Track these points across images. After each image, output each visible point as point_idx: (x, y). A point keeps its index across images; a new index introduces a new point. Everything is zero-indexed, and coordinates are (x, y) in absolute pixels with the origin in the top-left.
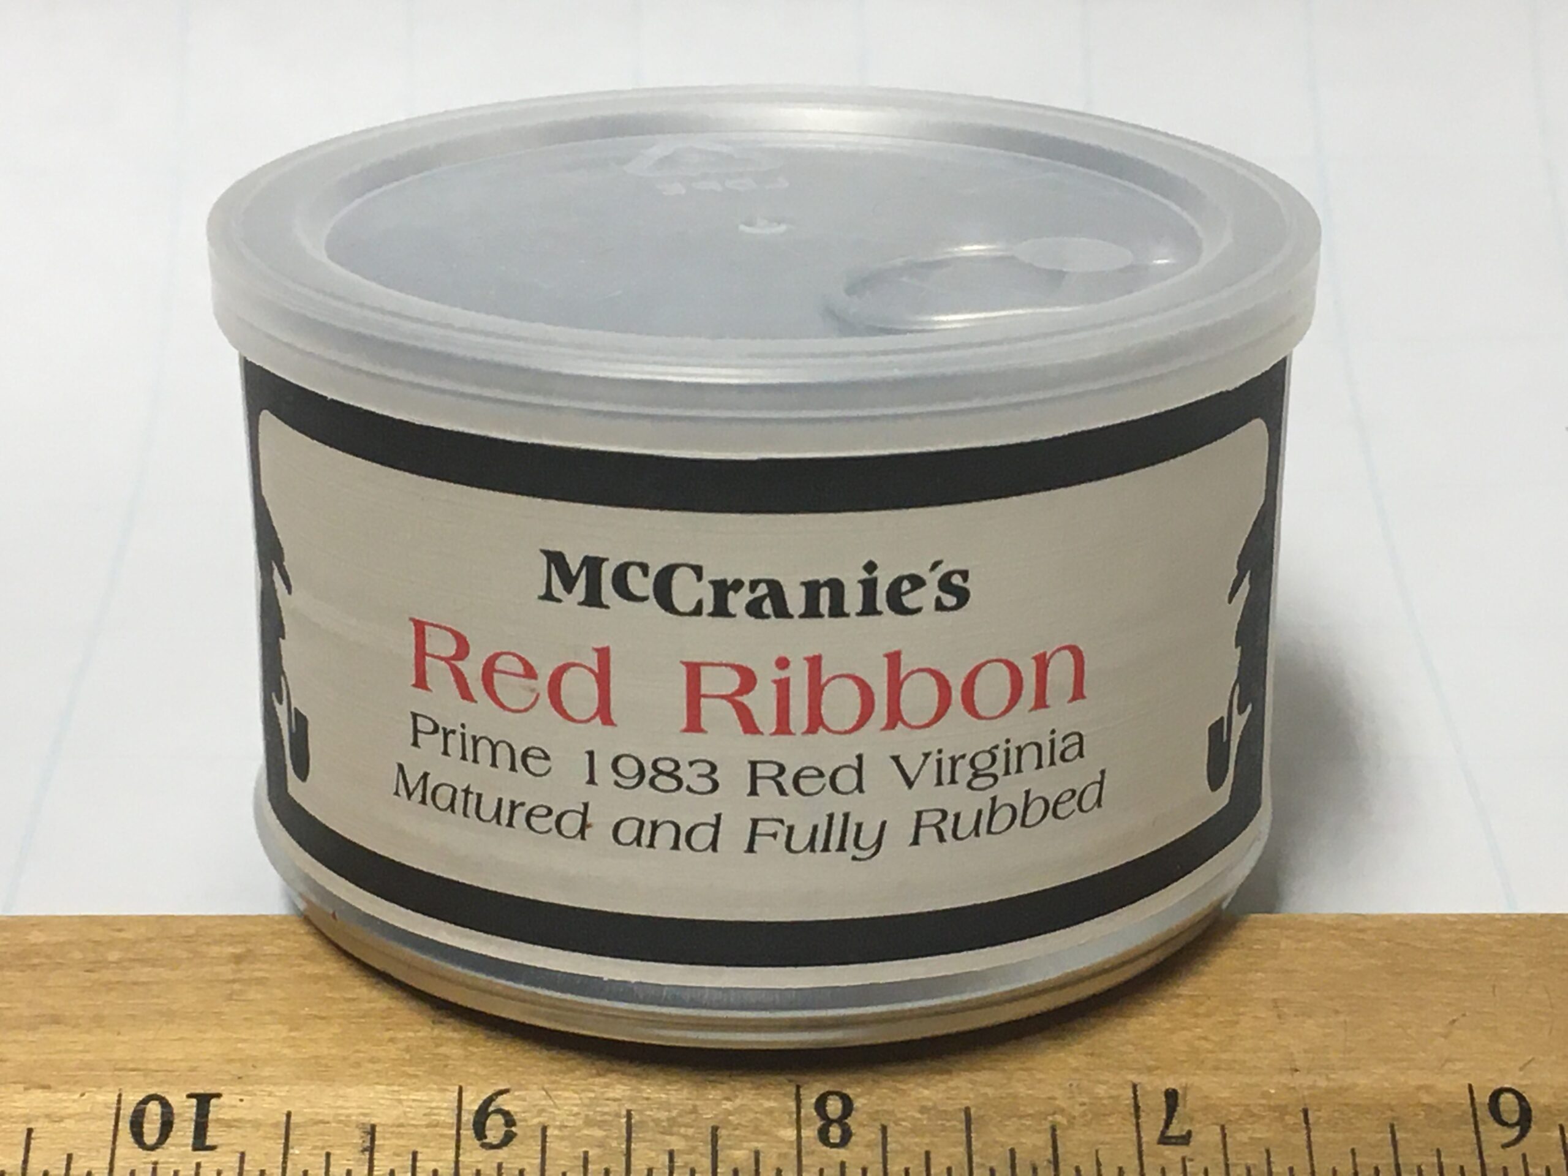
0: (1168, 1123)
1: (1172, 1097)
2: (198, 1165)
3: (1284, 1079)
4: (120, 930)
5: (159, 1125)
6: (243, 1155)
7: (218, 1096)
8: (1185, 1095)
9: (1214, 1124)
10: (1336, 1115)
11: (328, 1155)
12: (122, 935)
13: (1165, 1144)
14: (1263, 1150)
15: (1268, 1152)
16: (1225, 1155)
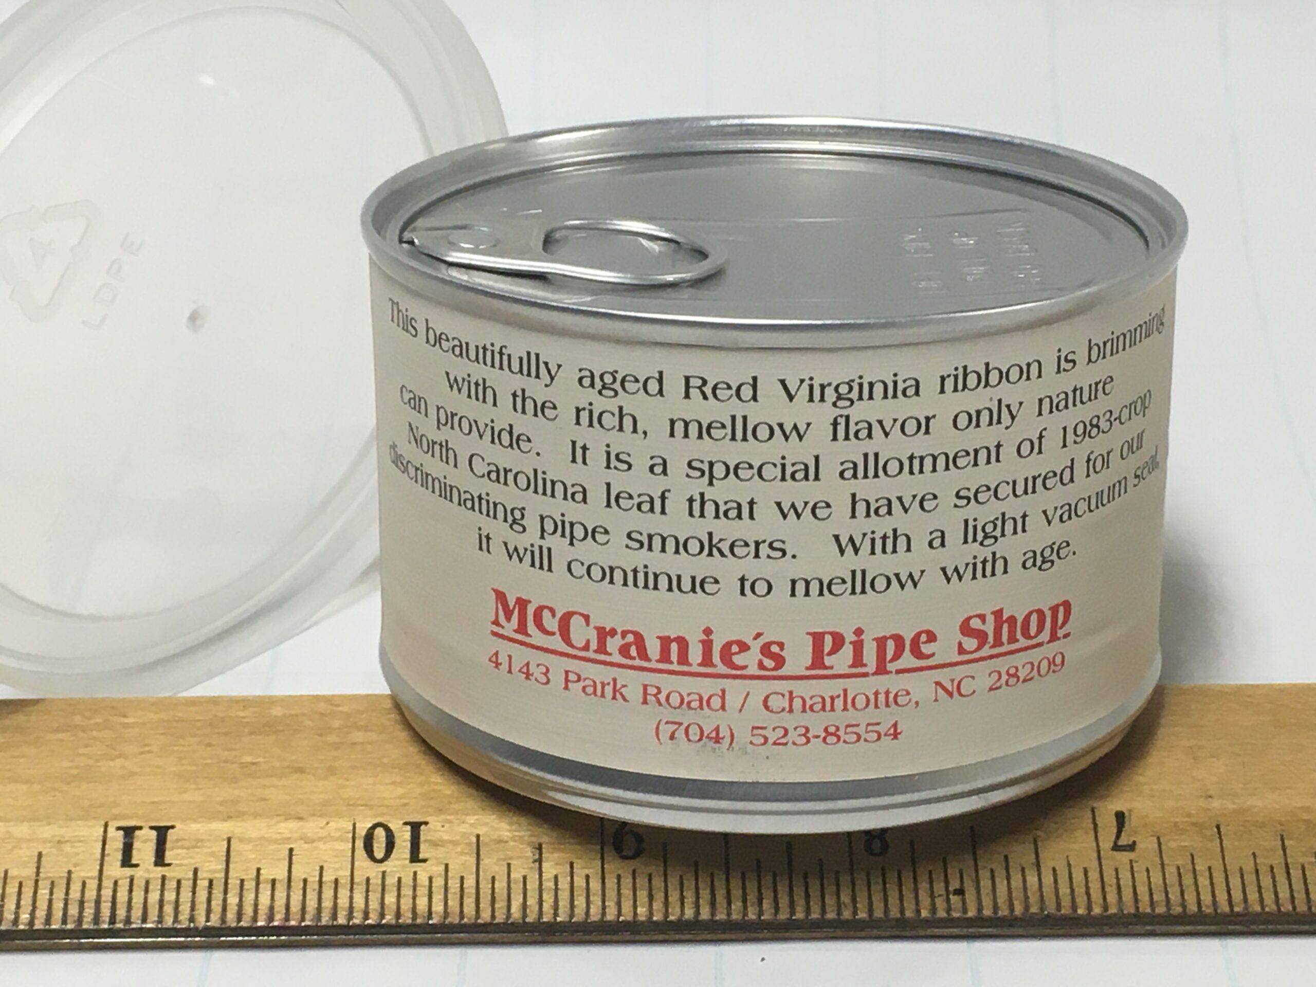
0: (1118, 836)
1: (1120, 817)
2: (415, 873)
3: (1202, 803)
4: (338, 706)
5: (384, 845)
6: (447, 866)
7: (426, 823)
8: (1130, 815)
9: (1153, 836)
10: (1241, 828)
11: (509, 865)
12: (341, 709)
13: (1117, 850)
14: (1188, 854)
15: (1192, 856)
16: (1161, 857)
